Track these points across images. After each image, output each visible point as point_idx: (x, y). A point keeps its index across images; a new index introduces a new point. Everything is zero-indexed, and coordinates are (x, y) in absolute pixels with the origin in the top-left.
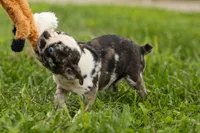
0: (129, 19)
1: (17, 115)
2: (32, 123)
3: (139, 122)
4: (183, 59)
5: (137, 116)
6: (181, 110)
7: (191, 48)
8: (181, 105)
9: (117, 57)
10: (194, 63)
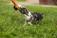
0: (35, 8)
1: (14, 27)
2: (17, 28)
3: (37, 28)
4: (45, 16)
5: (37, 27)
6: (45, 26)
7: (47, 14)
8: (45, 25)
9: (37, 16)
10: (47, 17)
